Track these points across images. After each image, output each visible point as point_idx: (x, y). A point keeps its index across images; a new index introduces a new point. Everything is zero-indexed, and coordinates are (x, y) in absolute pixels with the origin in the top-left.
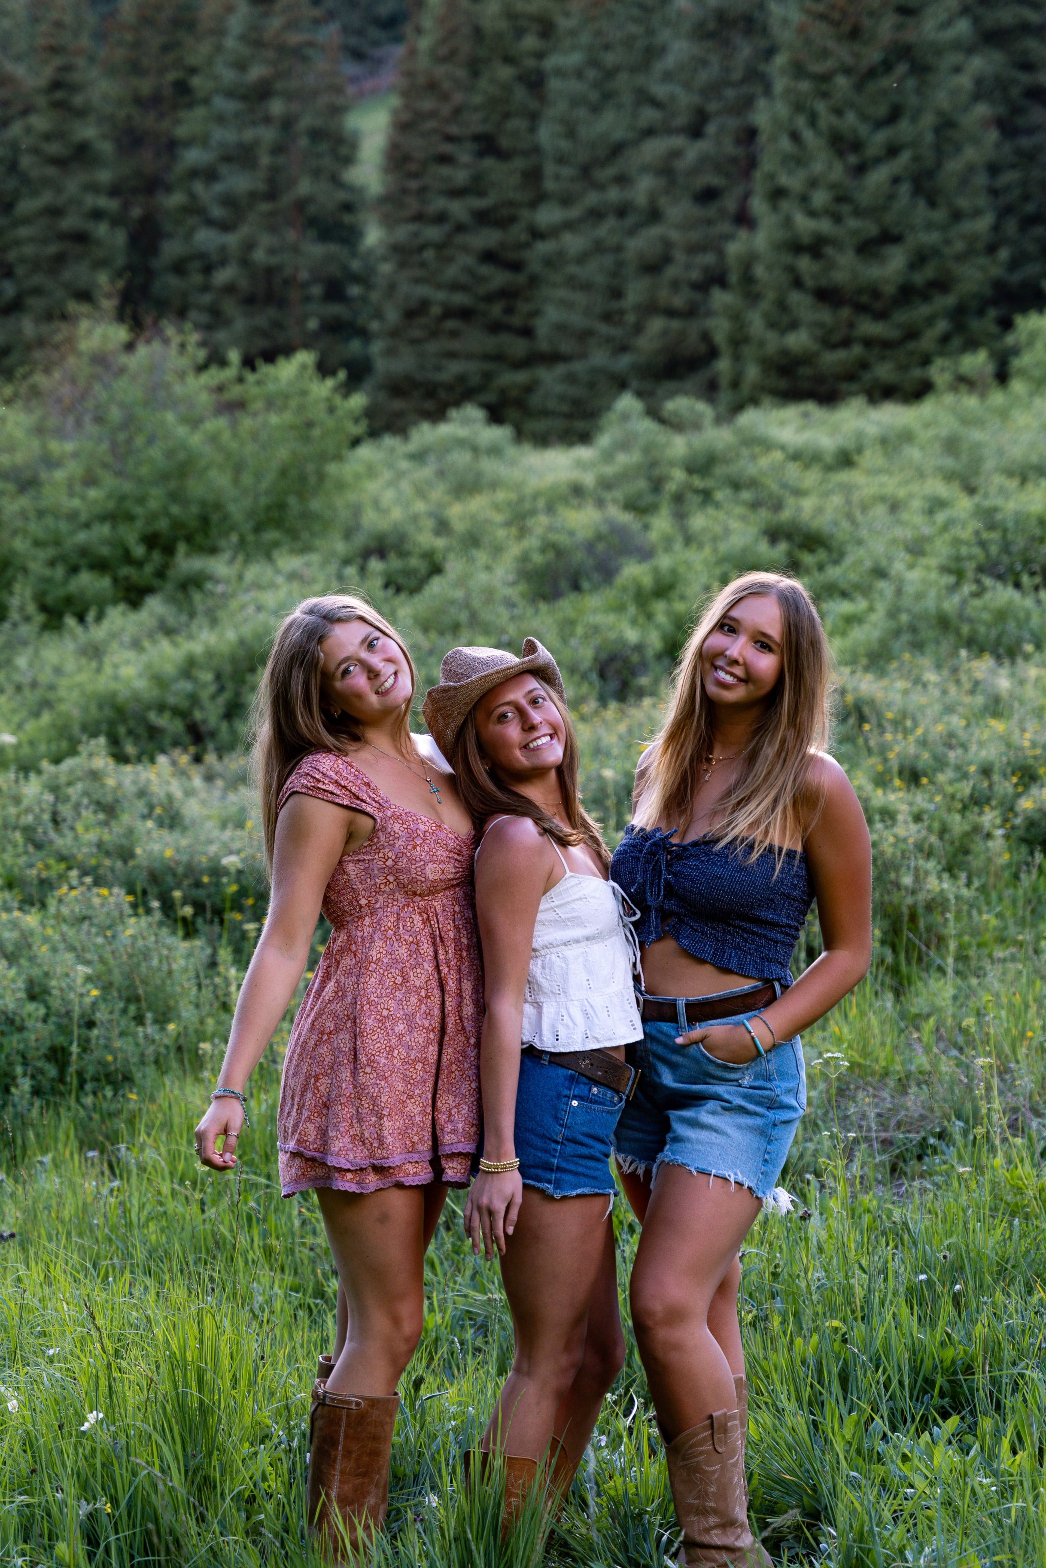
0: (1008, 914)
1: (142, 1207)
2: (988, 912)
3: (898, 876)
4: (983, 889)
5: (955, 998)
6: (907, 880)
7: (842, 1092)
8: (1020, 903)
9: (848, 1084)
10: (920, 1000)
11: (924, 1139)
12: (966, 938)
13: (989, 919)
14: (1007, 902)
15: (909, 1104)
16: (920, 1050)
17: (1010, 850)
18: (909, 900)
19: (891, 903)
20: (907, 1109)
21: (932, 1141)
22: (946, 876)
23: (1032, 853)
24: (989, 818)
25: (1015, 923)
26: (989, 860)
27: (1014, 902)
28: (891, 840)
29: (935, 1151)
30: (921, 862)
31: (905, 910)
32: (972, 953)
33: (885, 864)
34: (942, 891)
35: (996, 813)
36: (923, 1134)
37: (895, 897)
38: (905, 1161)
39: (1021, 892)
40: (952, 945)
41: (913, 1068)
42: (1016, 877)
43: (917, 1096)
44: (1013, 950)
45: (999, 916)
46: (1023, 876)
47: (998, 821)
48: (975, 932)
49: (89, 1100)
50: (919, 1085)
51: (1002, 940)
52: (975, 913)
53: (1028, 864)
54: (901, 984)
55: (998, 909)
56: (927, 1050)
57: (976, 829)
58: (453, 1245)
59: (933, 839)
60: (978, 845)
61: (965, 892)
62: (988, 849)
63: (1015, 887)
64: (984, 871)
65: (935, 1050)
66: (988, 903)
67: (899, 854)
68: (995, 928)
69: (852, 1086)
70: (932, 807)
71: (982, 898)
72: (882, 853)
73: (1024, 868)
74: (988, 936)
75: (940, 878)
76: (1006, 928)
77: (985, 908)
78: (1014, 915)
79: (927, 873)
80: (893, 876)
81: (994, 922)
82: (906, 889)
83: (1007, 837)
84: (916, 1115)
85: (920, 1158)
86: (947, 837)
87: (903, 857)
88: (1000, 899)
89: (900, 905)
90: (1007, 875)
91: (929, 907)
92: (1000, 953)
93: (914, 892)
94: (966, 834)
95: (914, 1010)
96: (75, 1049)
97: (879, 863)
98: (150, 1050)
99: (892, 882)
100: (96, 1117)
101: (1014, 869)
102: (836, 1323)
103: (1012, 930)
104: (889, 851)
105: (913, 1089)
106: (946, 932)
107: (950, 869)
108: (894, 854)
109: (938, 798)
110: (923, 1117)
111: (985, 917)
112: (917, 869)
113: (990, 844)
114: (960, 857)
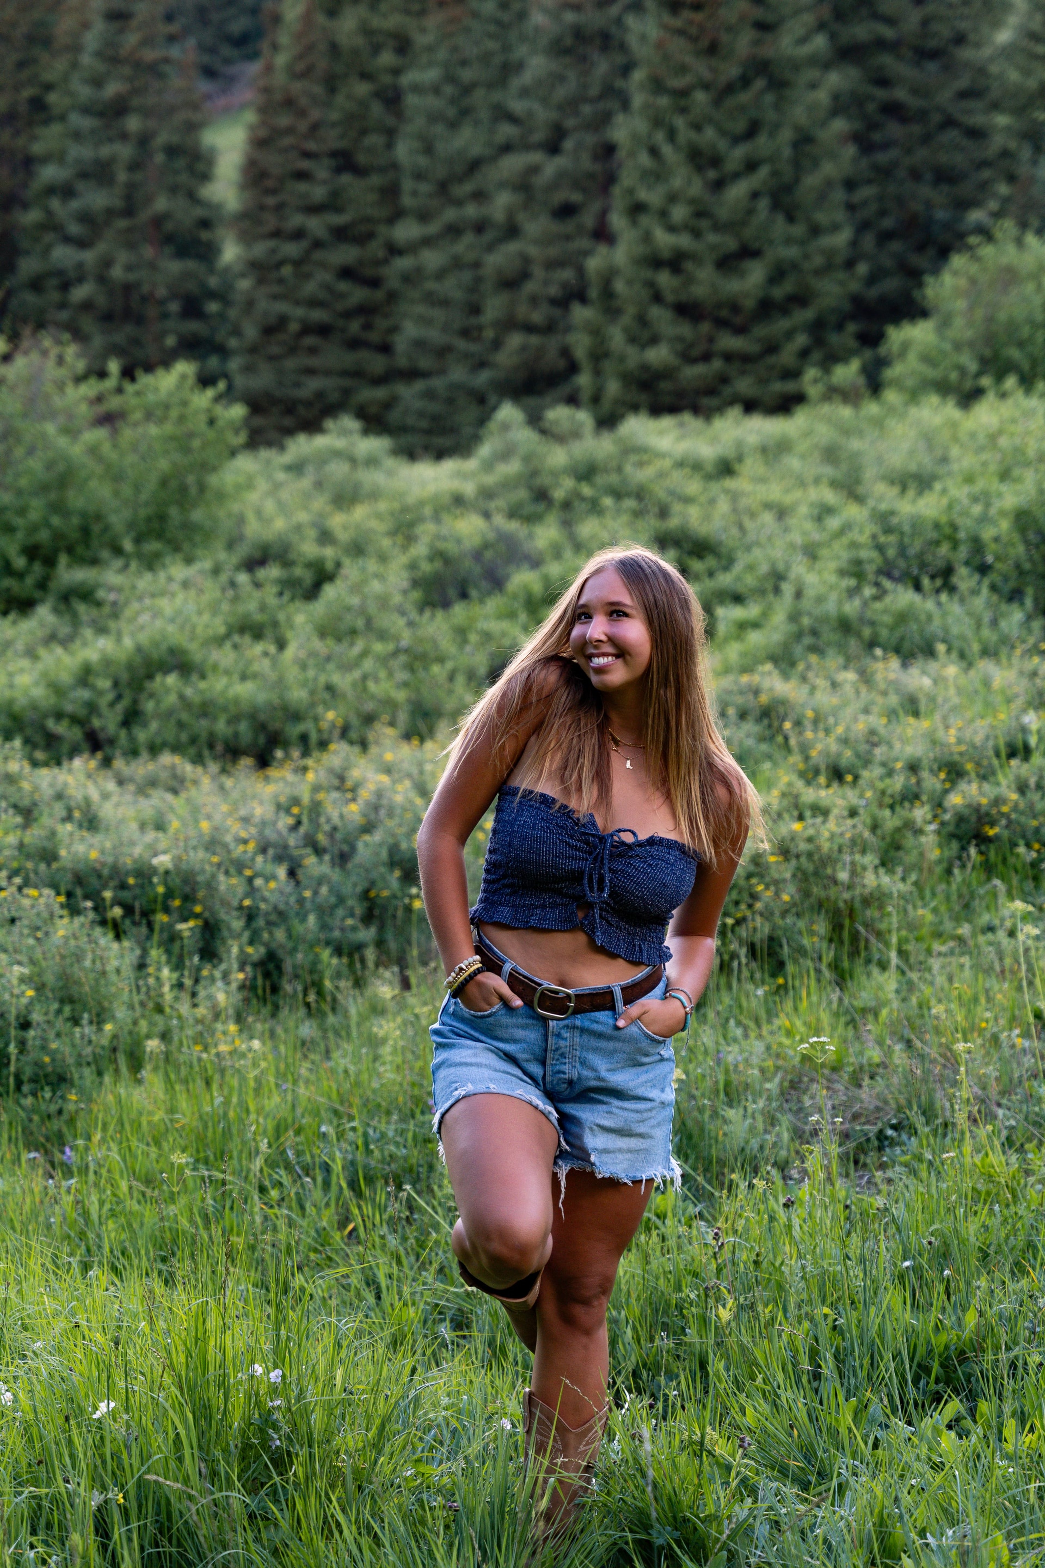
0: (943, 908)
1: (102, 1203)
2: (924, 906)
3: (834, 870)
4: (916, 884)
5: (897, 991)
6: (843, 876)
7: (794, 1085)
8: (954, 897)
9: (800, 1076)
10: (864, 994)
11: (881, 1131)
12: (904, 933)
13: (924, 914)
14: (941, 897)
15: (864, 1096)
16: (871, 1044)
17: (940, 846)
18: (846, 896)
19: (828, 899)
20: (862, 1101)
21: (890, 1132)
22: (882, 871)
23: (963, 848)
24: (920, 813)
25: (950, 918)
26: (922, 854)
27: (948, 899)
28: (826, 834)
29: (893, 1143)
30: (857, 857)
31: (841, 905)
32: (909, 947)
33: (821, 860)
34: (879, 886)
35: (927, 808)
36: (880, 1125)
37: (833, 892)
38: (866, 1154)
39: (954, 887)
40: (894, 940)
41: (865, 1061)
42: (949, 872)
43: (872, 1088)
44: (952, 944)
45: (935, 911)
46: (956, 871)
47: (929, 817)
48: (912, 926)
49: (29, 1101)
50: (872, 1078)
51: (938, 935)
52: (910, 907)
53: (960, 858)
54: (843, 978)
55: (933, 904)
56: (880, 1043)
57: (909, 825)
58: (417, 1239)
59: (867, 834)
60: (909, 841)
61: (901, 886)
62: (920, 845)
63: (949, 883)
64: (917, 867)
65: (888, 1042)
66: (922, 898)
67: (836, 848)
68: (931, 923)
69: (806, 1079)
70: (863, 802)
71: (916, 894)
72: (819, 848)
73: (957, 863)
74: (925, 931)
75: (877, 873)
76: (941, 923)
77: (919, 903)
78: (950, 910)
79: (864, 869)
80: (829, 871)
81: (929, 917)
82: (843, 884)
83: (938, 832)
84: (872, 1107)
85: (881, 1149)
86: (879, 832)
87: (840, 851)
88: (934, 894)
89: (837, 899)
90: (938, 870)
91: (866, 902)
92: (937, 947)
93: (850, 887)
94: (898, 830)
95: (858, 1003)
96: (12, 1049)
97: (816, 857)
98: (88, 1050)
99: (828, 877)
100: (36, 1118)
101: (945, 865)
102: (826, 1310)
103: (948, 925)
104: (826, 846)
105: (866, 1081)
106: (883, 926)
107: (886, 863)
108: (831, 849)
109: (869, 794)
110: (878, 1109)
111: (920, 912)
112: (853, 863)
113: (923, 839)
114: (892, 853)
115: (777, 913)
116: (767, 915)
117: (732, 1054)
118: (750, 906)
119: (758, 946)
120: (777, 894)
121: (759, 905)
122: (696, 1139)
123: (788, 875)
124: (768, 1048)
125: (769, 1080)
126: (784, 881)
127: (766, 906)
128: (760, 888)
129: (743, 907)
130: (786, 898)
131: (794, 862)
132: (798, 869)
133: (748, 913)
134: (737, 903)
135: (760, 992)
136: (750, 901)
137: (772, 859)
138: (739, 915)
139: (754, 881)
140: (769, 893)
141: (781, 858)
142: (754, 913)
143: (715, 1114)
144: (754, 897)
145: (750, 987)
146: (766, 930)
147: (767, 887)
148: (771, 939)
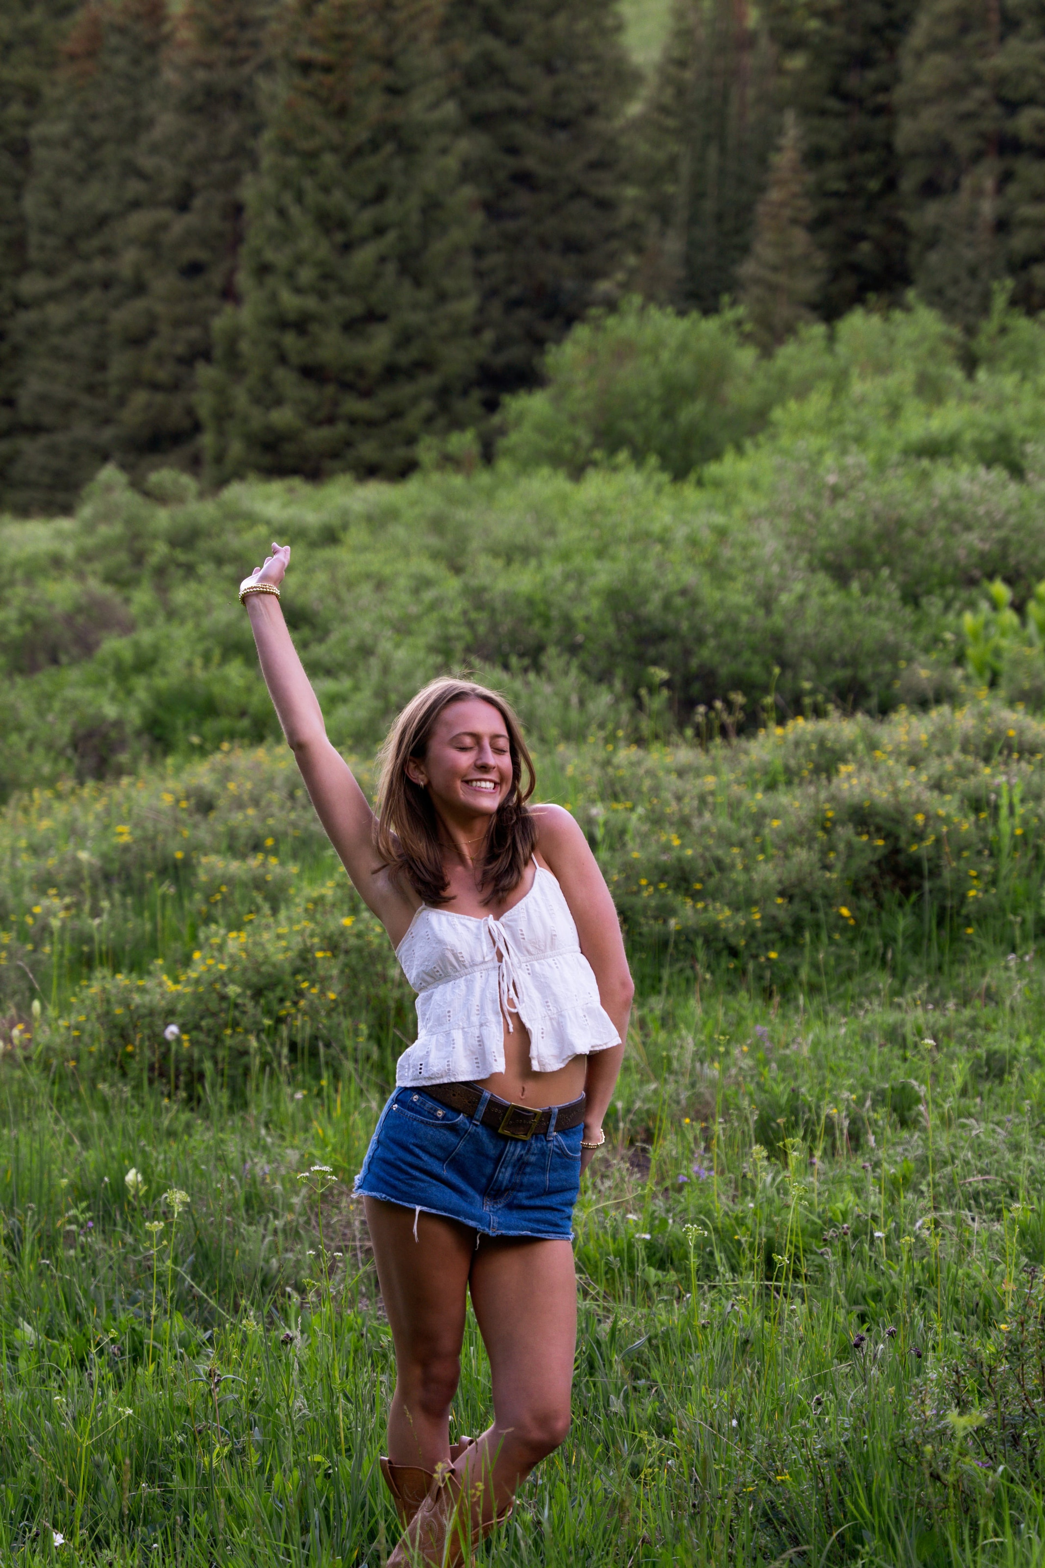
3: (384, 968)
6: (393, 973)
7: (324, 1198)
9: (331, 1189)
18: (396, 993)
19: (377, 996)
31: (392, 1004)
33: (371, 956)
37: (382, 991)
69: (335, 1192)
72: (369, 943)
80: (379, 968)
82: (393, 981)
89: (388, 998)
97: (365, 954)
99: (377, 974)
102: (318, 1458)
104: (376, 942)
108: (380, 945)
115: (323, 1013)
116: (312, 1013)
117: (261, 1165)
118: (295, 1004)
119: (299, 1047)
120: (323, 992)
121: (303, 1003)
122: (212, 1257)
123: (335, 972)
124: (303, 1156)
125: (297, 1193)
126: (331, 977)
127: (312, 1003)
128: (305, 985)
129: (288, 1004)
130: (332, 996)
131: (342, 957)
132: (346, 965)
133: (293, 1011)
134: (281, 1000)
135: (299, 1095)
136: (295, 998)
137: (319, 955)
138: (283, 1013)
139: (299, 977)
140: (315, 991)
141: (329, 954)
142: (298, 1010)
143: (234, 1232)
144: (300, 994)
145: (288, 1090)
146: (308, 1030)
147: (312, 985)
148: (315, 1038)
